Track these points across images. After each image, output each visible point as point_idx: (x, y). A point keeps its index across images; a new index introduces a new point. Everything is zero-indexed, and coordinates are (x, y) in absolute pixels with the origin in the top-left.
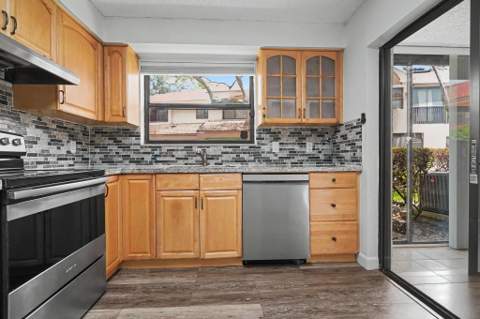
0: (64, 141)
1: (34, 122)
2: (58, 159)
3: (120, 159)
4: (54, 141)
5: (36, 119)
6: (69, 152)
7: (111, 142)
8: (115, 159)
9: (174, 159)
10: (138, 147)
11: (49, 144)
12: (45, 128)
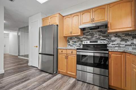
1: (114, 36)
2: (125, 46)
4: (123, 40)
5: (115, 35)
6: (132, 43)
11: (121, 41)
12: (119, 37)
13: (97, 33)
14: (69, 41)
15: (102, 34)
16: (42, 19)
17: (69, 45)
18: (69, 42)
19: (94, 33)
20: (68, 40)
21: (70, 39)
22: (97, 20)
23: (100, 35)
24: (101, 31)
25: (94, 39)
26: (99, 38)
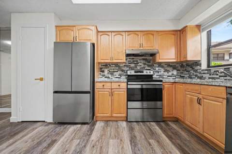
0: (170, 70)
2: (168, 77)
3: (194, 77)
4: (166, 71)
6: (173, 74)
7: (191, 69)
8: (192, 77)
9: (218, 76)
10: (200, 71)
11: (164, 72)
12: (162, 67)
13: (141, 61)
14: (103, 69)
15: (147, 63)
16: (56, 26)
17: (104, 75)
18: (103, 72)
19: (139, 61)
20: (101, 68)
21: (104, 67)
22: (146, 46)
23: (145, 64)
24: (146, 60)
25: (138, 68)
26: (144, 68)
